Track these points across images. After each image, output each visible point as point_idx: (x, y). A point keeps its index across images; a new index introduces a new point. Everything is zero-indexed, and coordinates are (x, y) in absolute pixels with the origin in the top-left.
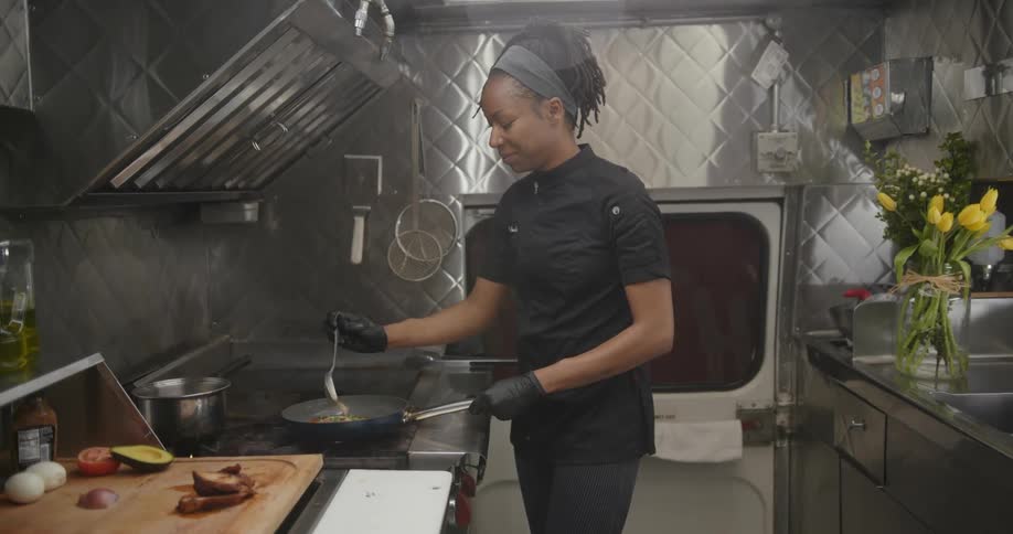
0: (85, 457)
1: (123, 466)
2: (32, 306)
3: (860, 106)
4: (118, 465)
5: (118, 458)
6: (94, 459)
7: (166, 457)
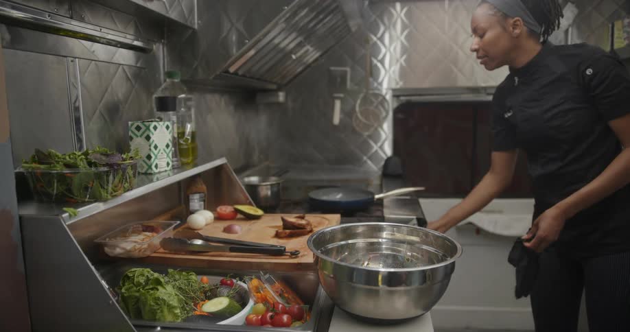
0: (221, 209)
1: (239, 216)
2: (194, 130)
3: (621, 38)
4: (236, 215)
5: (237, 211)
6: (225, 211)
7: (260, 212)
